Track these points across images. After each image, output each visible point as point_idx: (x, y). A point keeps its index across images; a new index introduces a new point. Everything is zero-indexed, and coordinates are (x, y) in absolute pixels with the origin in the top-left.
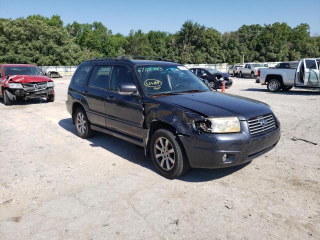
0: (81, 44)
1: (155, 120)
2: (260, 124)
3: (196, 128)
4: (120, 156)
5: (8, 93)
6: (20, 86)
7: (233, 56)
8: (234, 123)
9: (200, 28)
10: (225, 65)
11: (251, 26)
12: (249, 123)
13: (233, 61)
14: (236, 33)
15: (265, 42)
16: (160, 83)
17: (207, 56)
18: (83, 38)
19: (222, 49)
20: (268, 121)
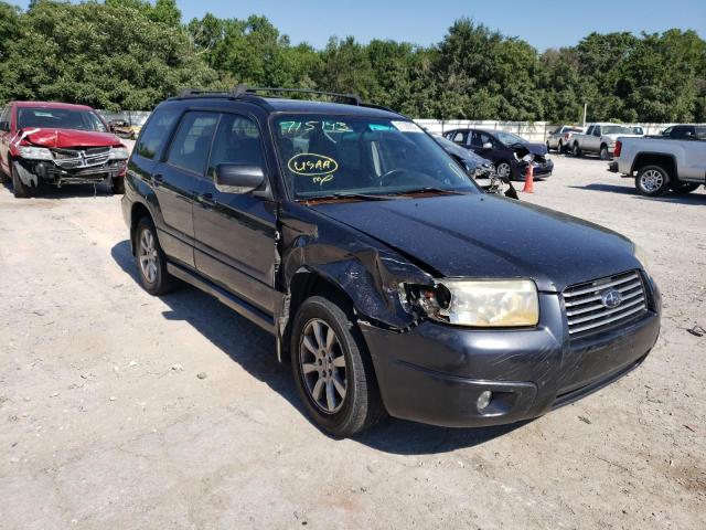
0: (218, 65)
1: (302, 270)
2: (599, 302)
3: (409, 304)
4: (226, 350)
5: (20, 168)
6: (46, 154)
7: (561, 106)
8: (521, 298)
9: (489, 37)
10: (541, 126)
11: (610, 36)
12: (567, 299)
13: (561, 118)
14: (572, 51)
15: (642, 75)
16: (332, 166)
17: (502, 102)
18: (224, 51)
19: (537, 88)
20: (624, 294)
